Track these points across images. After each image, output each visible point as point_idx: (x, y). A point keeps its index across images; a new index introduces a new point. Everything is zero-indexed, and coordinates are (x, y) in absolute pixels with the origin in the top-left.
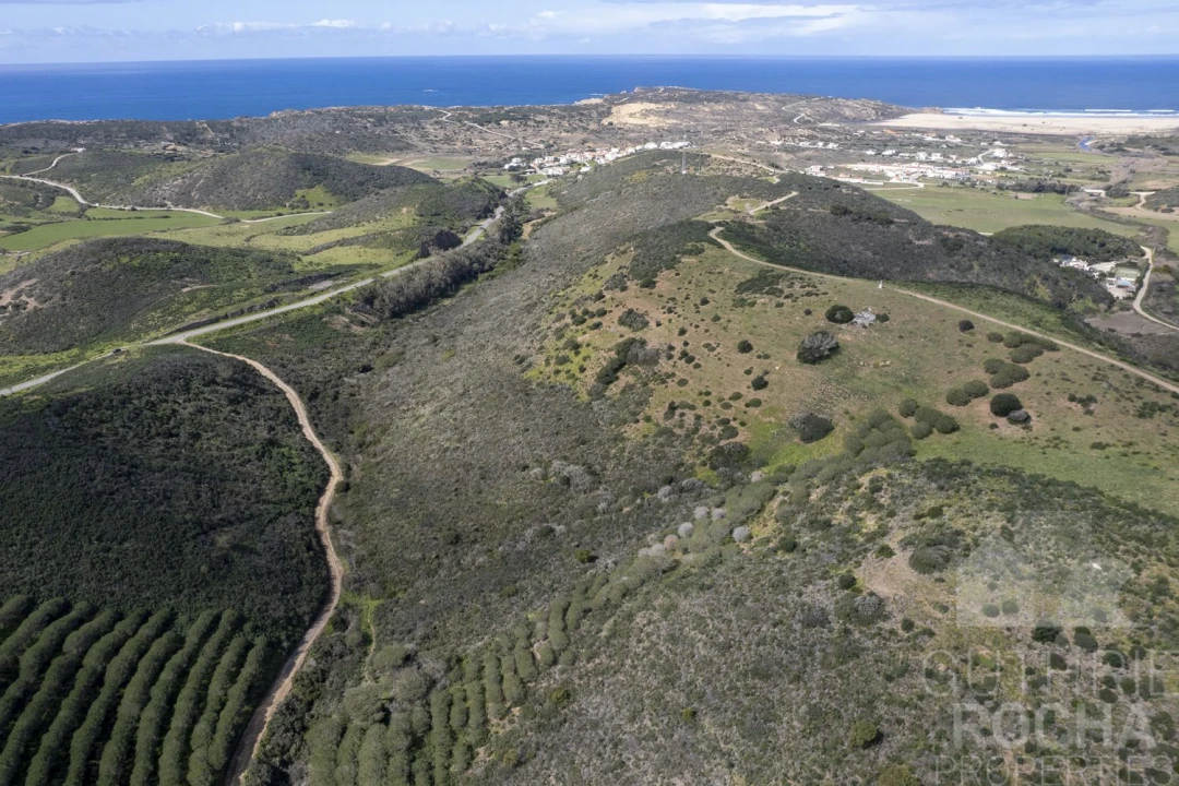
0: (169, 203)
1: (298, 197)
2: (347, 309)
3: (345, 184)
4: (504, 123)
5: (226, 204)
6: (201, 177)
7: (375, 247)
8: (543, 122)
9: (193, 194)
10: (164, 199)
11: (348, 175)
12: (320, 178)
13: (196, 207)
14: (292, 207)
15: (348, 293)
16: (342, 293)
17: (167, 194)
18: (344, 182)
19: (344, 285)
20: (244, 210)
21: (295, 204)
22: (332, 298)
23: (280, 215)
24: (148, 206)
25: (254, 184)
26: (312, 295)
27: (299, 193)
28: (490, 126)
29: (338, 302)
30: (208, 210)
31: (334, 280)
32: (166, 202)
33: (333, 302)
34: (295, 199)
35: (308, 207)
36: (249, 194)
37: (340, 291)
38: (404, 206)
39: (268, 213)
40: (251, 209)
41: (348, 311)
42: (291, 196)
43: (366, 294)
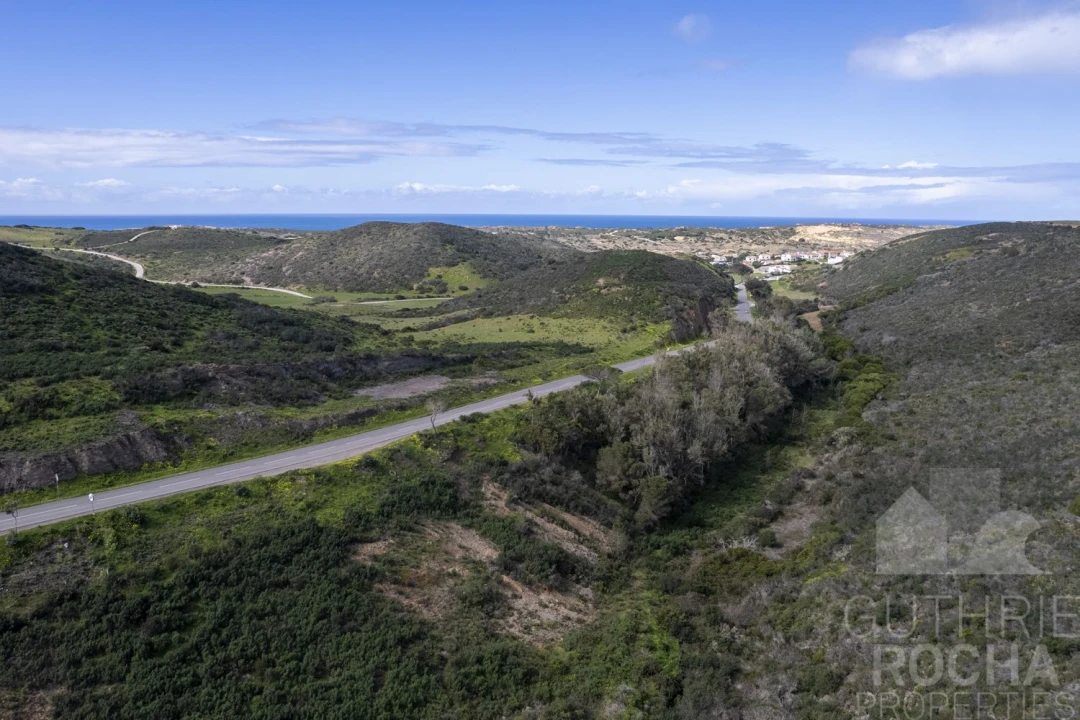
0: (247, 279)
1: (433, 277)
2: (489, 489)
3: (501, 266)
4: (679, 239)
5: (326, 282)
6: (300, 249)
7: (566, 315)
8: (722, 239)
9: (284, 269)
10: (243, 273)
11: (505, 256)
12: (466, 255)
13: (284, 286)
14: (422, 290)
15: (498, 420)
16: (474, 419)
17: (248, 269)
18: (500, 263)
19: (486, 391)
20: (351, 291)
21: (427, 287)
22: (429, 439)
23: (402, 298)
24: (218, 282)
25: (372, 258)
26: (357, 421)
27: (434, 272)
28: (663, 241)
29: (456, 454)
30: (299, 290)
31: (454, 375)
32: (244, 278)
33: (435, 455)
34: (427, 280)
35: (444, 291)
36: (362, 270)
37: (468, 411)
38: (599, 277)
39: (385, 296)
40: (362, 290)
41: (496, 498)
42: (422, 275)
43: (568, 425)
